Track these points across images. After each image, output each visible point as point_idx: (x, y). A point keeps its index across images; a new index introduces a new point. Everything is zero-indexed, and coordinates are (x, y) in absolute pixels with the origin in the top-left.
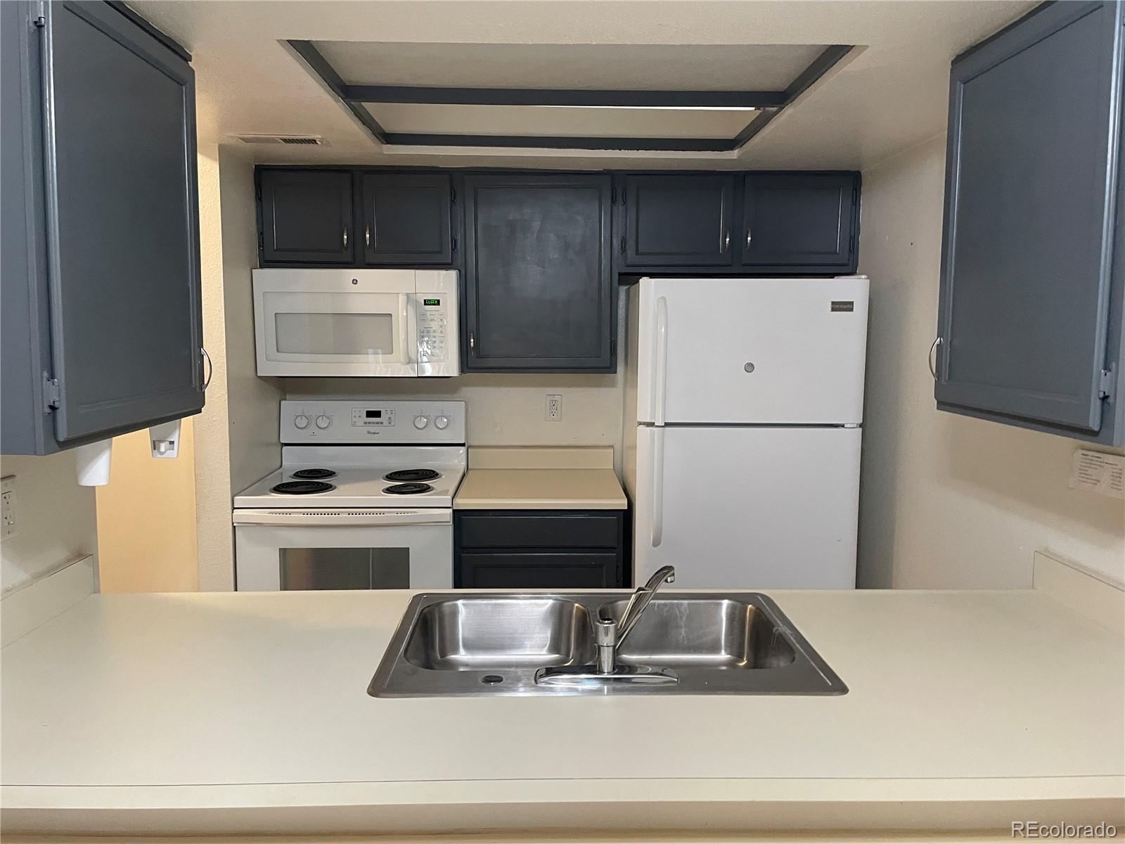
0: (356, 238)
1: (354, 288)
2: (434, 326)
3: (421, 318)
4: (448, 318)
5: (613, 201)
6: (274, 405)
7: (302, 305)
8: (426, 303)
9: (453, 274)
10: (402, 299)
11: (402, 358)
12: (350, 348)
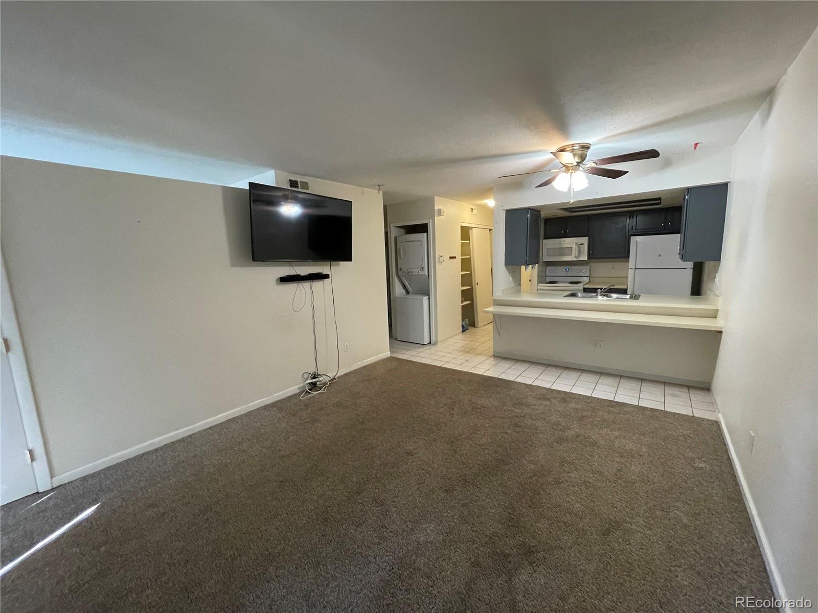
0: (565, 231)
1: (564, 242)
2: (582, 249)
3: (579, 248)
4: (585, 248)
5: (630, 218)
6: (545, 268)
7: (551, 246)
8: (581, 244)
9: (587, 238)
10: (574, 244)
11: (574, 256)
12: (563, 255)
